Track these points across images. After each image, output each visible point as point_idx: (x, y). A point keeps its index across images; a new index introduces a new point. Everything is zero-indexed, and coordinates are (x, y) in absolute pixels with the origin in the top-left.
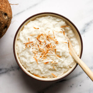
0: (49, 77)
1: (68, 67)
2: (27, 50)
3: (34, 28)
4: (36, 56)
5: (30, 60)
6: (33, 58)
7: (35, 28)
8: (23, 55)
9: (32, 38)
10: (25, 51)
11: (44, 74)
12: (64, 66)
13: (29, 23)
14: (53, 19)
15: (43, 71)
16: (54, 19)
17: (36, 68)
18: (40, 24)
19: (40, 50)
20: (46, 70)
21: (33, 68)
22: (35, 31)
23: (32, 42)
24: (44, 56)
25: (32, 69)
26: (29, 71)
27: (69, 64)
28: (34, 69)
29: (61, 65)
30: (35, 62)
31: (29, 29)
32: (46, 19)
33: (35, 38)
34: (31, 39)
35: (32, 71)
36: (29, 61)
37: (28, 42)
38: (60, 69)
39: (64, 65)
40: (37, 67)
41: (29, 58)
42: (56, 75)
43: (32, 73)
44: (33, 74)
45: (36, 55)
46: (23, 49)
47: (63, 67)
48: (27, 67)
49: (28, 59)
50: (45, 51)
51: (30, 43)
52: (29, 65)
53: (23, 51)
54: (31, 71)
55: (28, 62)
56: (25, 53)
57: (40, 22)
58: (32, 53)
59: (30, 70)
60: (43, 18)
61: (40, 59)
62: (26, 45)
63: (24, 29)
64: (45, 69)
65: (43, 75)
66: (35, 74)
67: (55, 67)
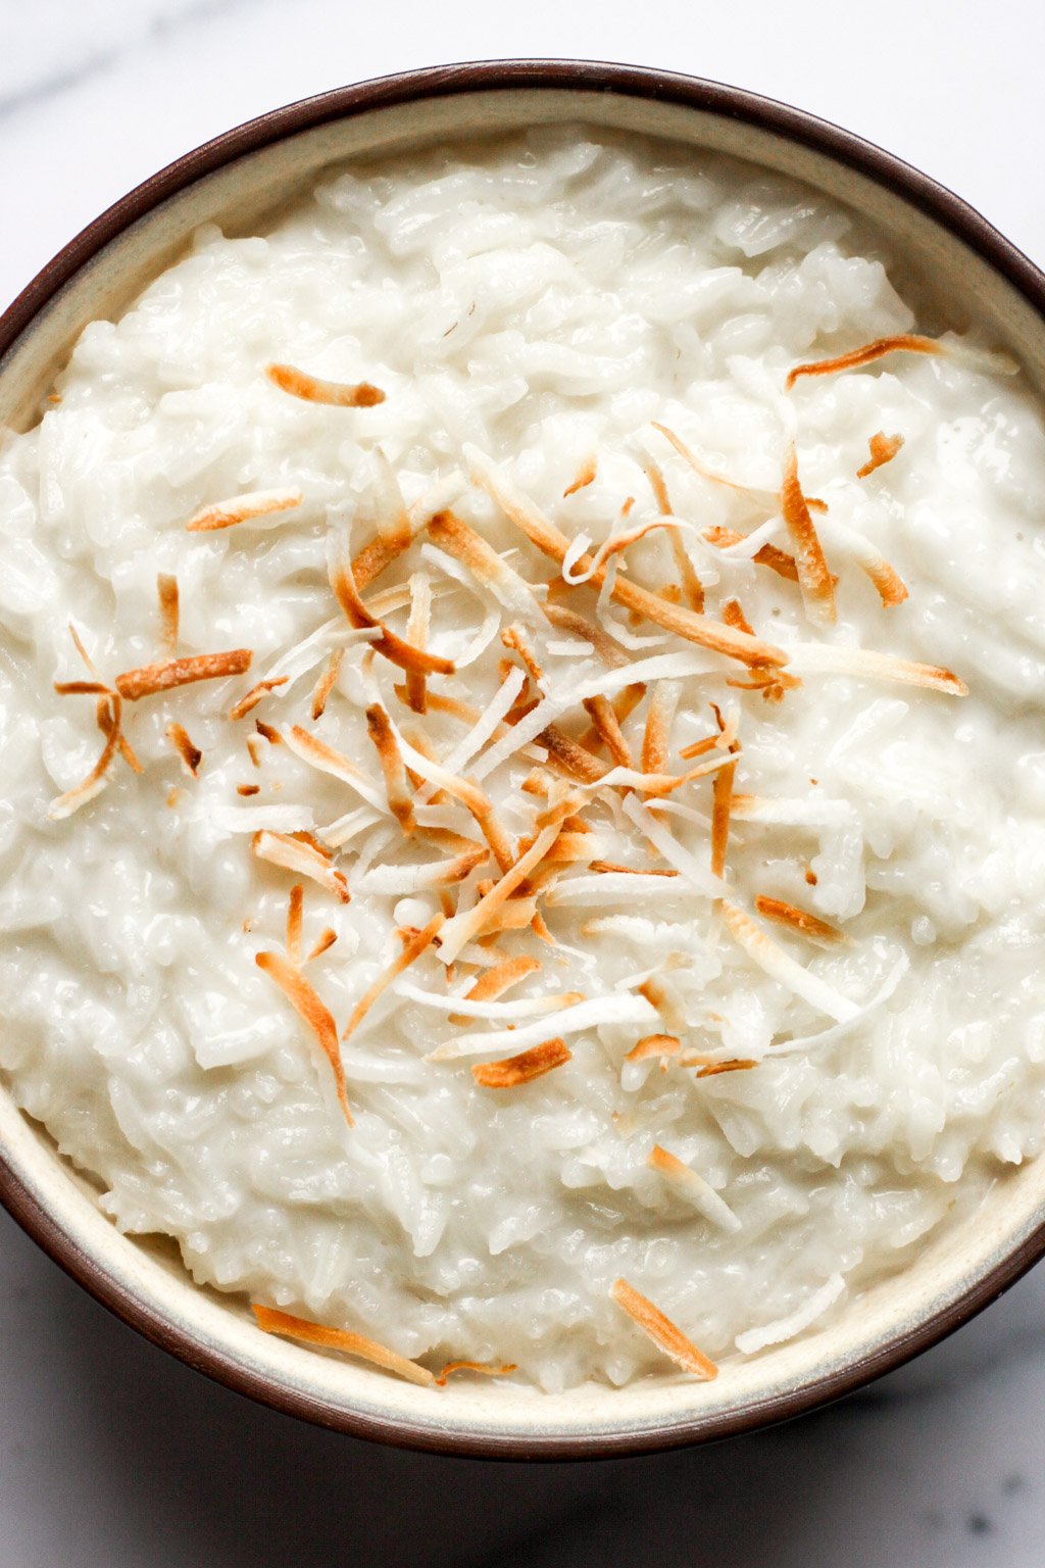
0: (552, 1372)
1: (950, 1167)
2: (134, 814)
3: (283, 378)
4: (311, 944)
5: (179, 1024)
6: (258, 981)
7: (306, 390)
8: (50, 909)
9: (240, 572)
10: (89, 845)
11: (466, 1303)
12: (876, 1137)
13: (170, 287)
14: (651, 219)
15: (445, 1245)
16: (680, 220)
17: (303, 1190)
18: (389, 299)
19: (402, 811)
20: (510, 1229)
21: (240, 1177)
22: (295, 444)
23: (237, 664)
24: (486, 940)
25: (227, 1200)
26: (164, 1246)
27: (974, 1098)
28: (256, 1197)
29: (805, 1110)
30: (290, 1062)
31: (171, 402)
32: (523, 208)
33: (309, 579)
34: (217, 596)
35: (223, 1232)
36: (166, 1041)
37: (147, 656)
38: (783, 1198)
39: (865, 1114)
40: (334, 1153)
41: (170, 974)
42: (707, 1330)
43: (227, 1275)
44: (235, 1299)
45: (320, 914)
46: (53, 790)
47: (851, 1159)
48: (131, 1157)
49: (141, 995)
50: (510, 840)
51: (188, 677)
52: (160, 1124)
53: (53, 836)
54: (196, 1245)
55: (137, 1059)
56: (90, 870)
57: (399, 264)
58: (233, 871)
59: (177, 1215)
60: (459, 183)
61: (411, 987)
62: (108, 723)
63: (75, 393)
64: (481, 1190)
65: (435, 1327)
66: (283, 1299)
67: (689, 1151)
